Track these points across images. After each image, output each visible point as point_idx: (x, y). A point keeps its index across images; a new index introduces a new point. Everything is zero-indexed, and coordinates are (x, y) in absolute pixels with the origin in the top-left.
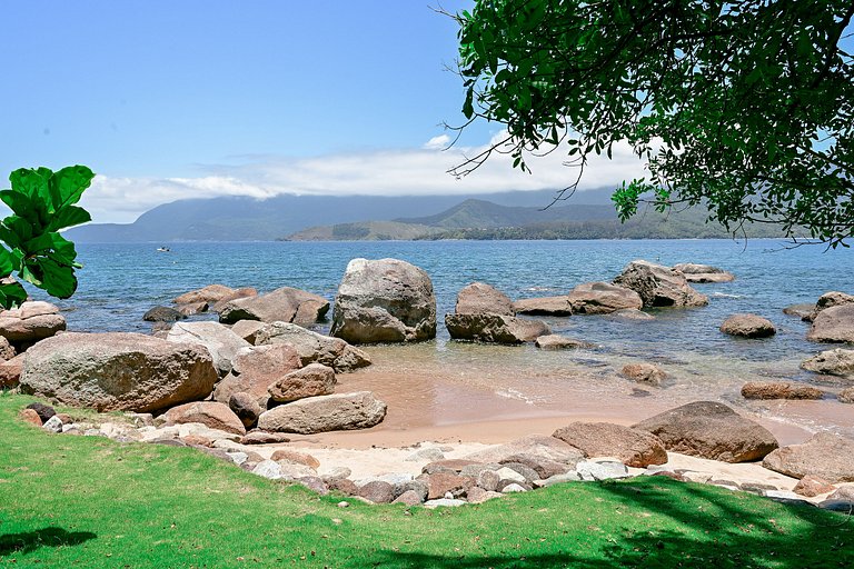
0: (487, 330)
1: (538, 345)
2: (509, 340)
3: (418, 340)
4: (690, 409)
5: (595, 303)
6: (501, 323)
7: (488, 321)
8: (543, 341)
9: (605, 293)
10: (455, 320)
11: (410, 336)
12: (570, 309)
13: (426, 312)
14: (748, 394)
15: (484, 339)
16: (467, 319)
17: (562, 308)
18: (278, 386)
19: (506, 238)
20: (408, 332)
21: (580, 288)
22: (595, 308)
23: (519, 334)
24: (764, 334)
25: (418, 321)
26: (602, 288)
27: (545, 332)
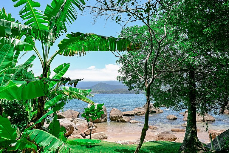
0: (119, 119)
1: (130, 122)
2: (124, 121)
3: (104, 122)
4: (163, 133)
5: (139, 112)
6: (122, 118)
7: (119, 117)
8: (131, 121)
9: (142, 110)
10: (112, 117)
11: (102, 121)
12: (134, 114)
13: (106, 115)
14: (172, 131)
15: (118, 121)
16: (114, 117)
17: (133, 114)
18: (87, 132)
19: (110, 93)
20: (102, 120)
21: (136, 109)
22: (139, 114)
23: (126, 120)
24: (175, 119)
25: (104, 117)
26: (141, 109)
27: (131, 120)
